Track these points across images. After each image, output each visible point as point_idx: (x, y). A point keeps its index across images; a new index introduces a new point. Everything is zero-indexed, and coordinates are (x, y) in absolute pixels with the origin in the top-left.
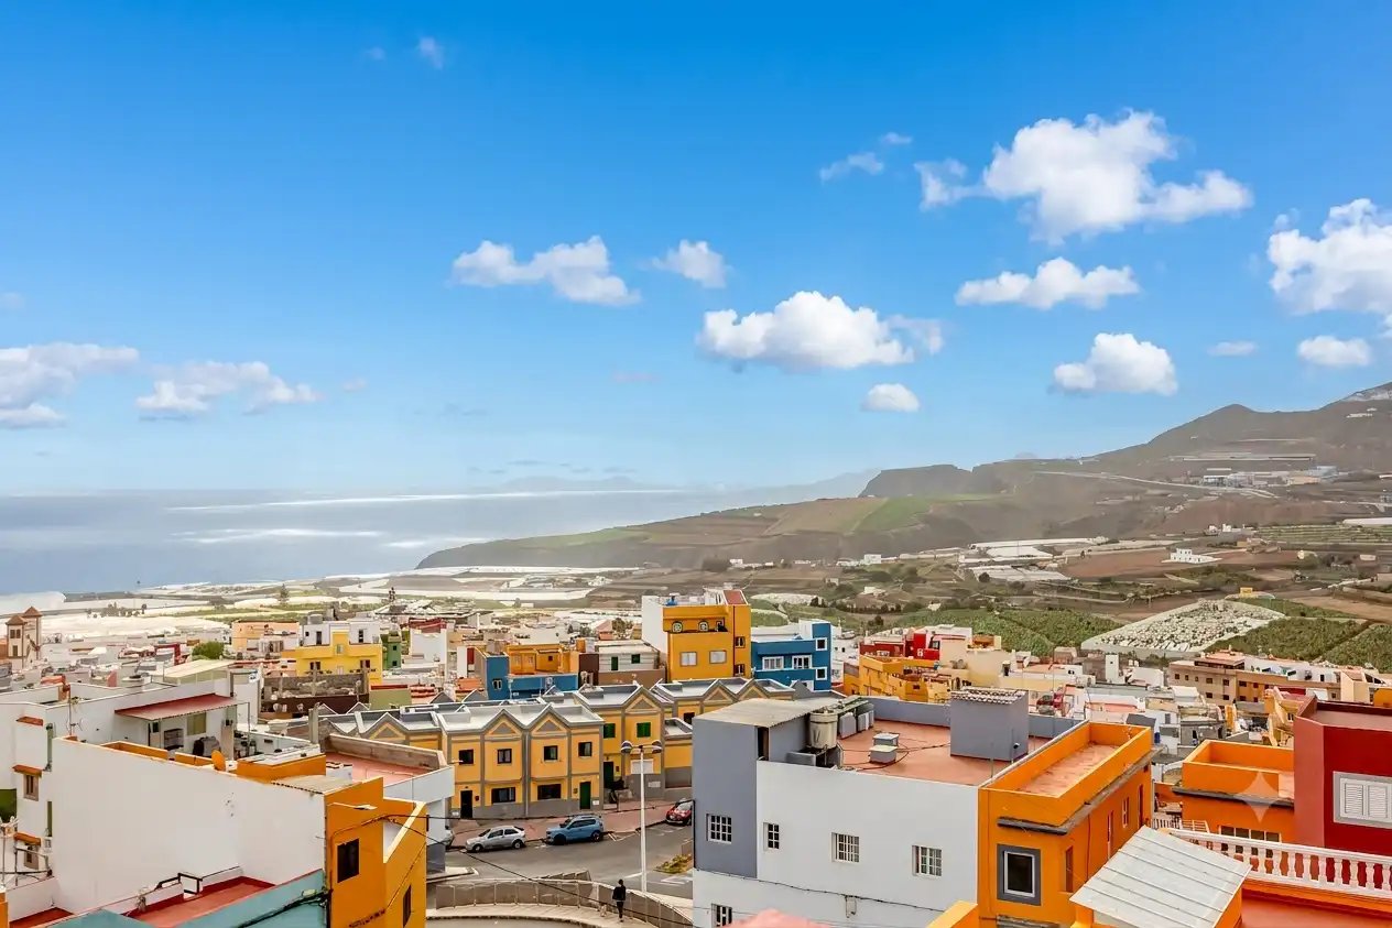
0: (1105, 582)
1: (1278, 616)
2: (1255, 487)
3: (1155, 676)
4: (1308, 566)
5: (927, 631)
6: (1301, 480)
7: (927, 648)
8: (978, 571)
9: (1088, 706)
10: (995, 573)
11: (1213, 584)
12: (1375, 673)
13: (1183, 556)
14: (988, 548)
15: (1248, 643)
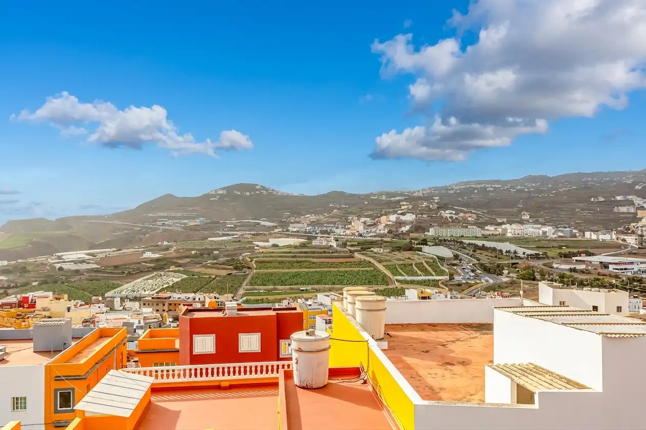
0: (116, 267)
1: (185, 276)
2: (176, 226)
3: (136, 305)
4: (195, 256)
5: (30, 295)
6: (192, 224)
7: (29, 303)
8: (58, 266)
9: (106, 320)
10: (66, 266)
11: (160, 265)
12: (217, 295)
13: (149, 255)
14: (62, 255)
15: (172, 288)
